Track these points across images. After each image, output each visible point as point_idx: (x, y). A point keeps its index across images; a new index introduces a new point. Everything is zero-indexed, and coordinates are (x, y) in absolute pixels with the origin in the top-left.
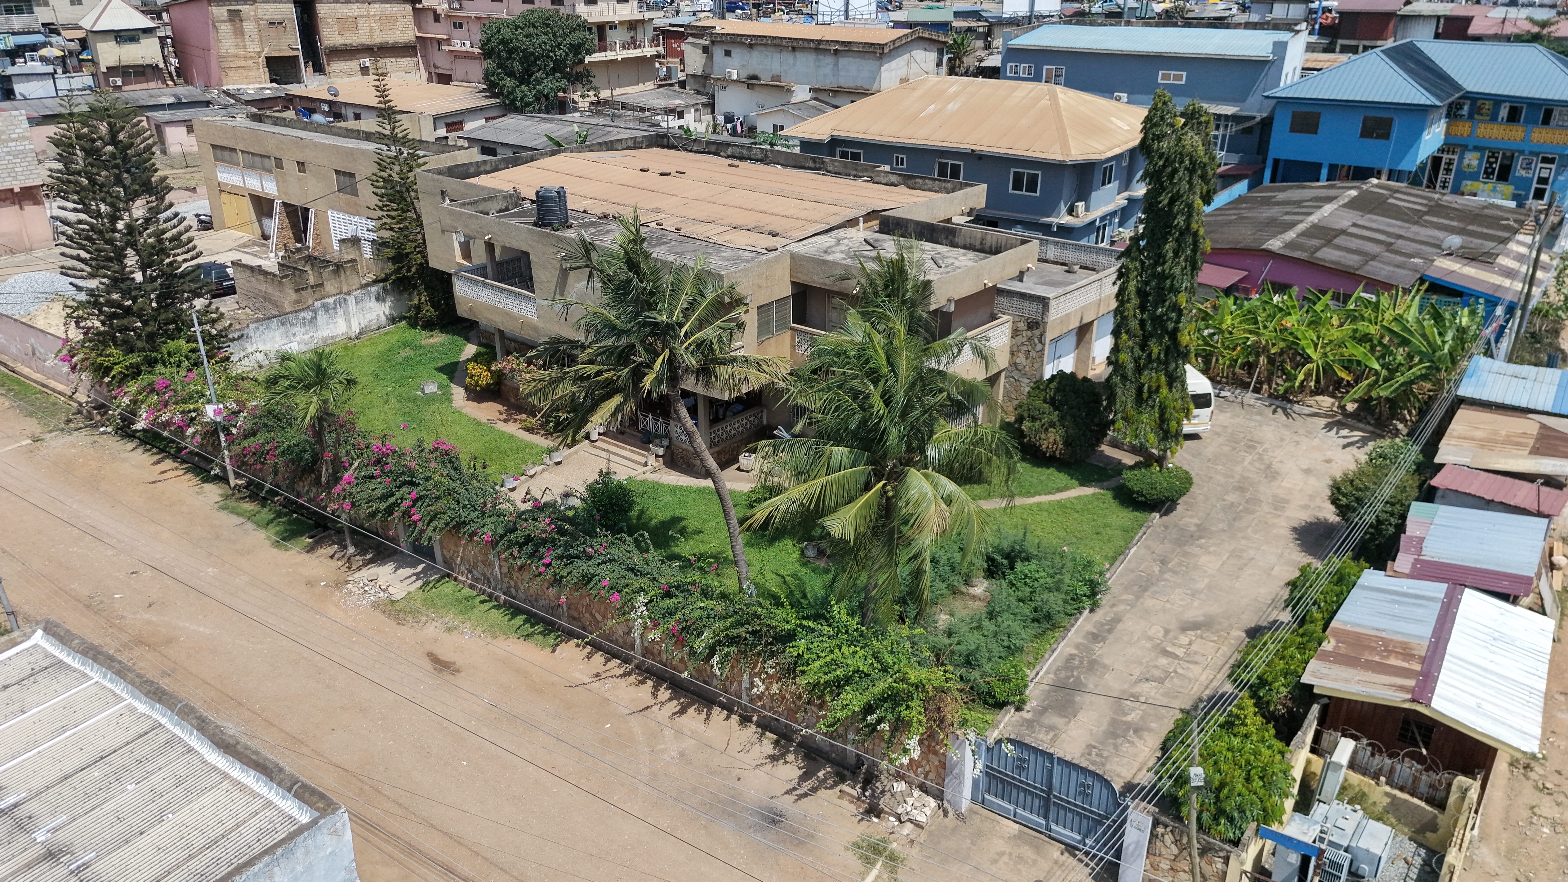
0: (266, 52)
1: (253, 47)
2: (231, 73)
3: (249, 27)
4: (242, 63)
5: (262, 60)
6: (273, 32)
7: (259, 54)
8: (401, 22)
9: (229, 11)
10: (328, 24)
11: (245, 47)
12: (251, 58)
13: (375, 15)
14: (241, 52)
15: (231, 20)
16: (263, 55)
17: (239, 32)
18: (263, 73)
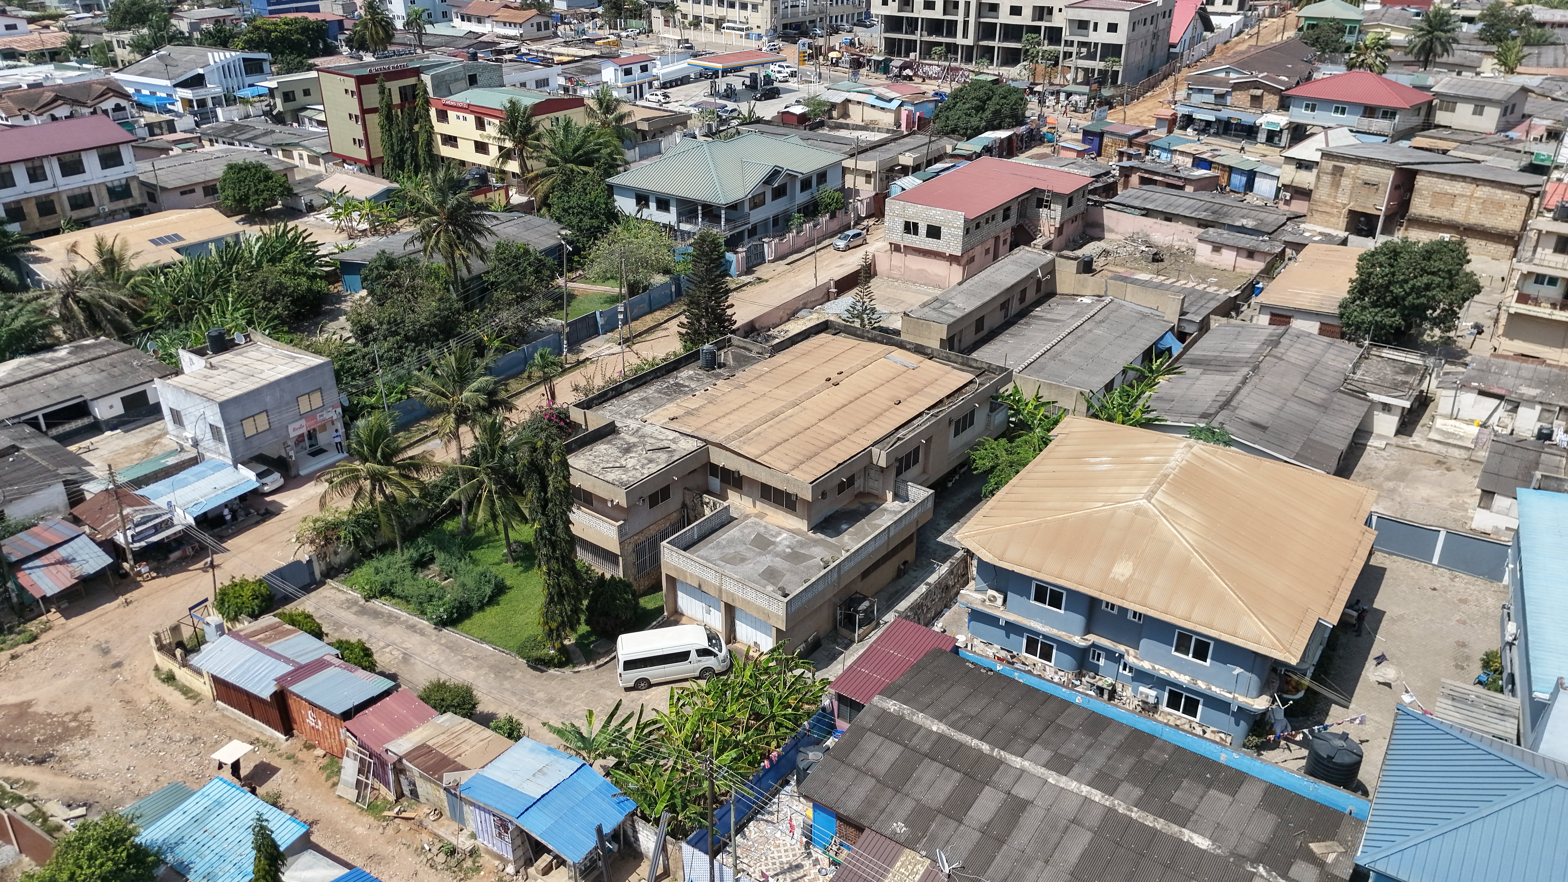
0: (1352, 206)
1: (1343, 199)
2: (1316, 215)
3: (1346, 182)
4: (1328, 209)
5: (1345, 211)
6: (1365, 190)
7: (1345, 205)
8: (1509, 209)
9: (1335, 166)
10: (1422, 195)
11: (1335, 197)
12: (1337, 207)
13: (1479, 198)
14: (1331, 201)
15: (1333, 174)
16: (1348, 207)
17: (1336, 185)
18: (1343, 222)
